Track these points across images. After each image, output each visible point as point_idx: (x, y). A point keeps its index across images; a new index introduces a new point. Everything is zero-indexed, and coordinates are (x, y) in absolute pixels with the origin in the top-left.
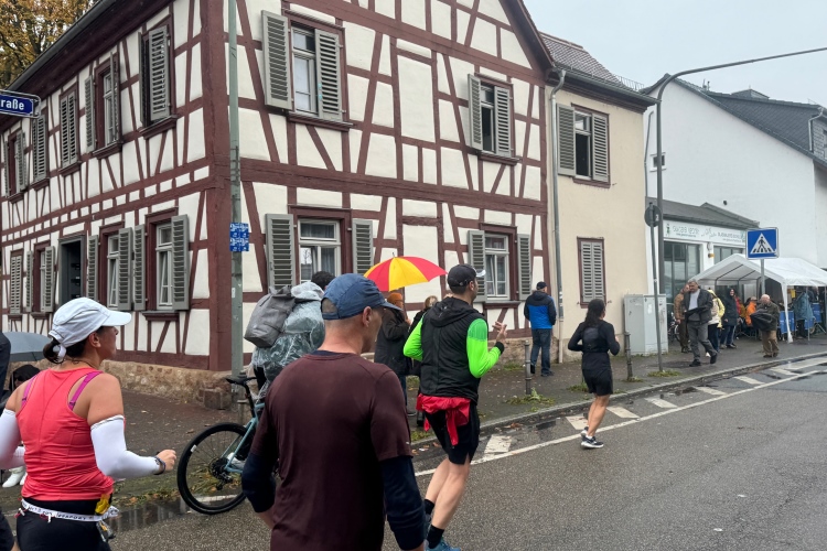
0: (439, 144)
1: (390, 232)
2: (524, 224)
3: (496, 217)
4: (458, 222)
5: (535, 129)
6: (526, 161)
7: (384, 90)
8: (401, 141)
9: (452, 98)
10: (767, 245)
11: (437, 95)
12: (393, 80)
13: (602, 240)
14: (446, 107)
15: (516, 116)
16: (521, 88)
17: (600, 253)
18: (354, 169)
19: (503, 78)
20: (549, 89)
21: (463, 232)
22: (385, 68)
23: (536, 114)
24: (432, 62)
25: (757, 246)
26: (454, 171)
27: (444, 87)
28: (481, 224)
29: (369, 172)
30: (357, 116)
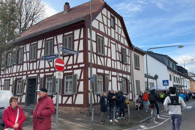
0: (117, 61)
1: (110, 79)
2: (128, 77)
3: (125, 76)
4: (120, 77)
5: (129, 58)
6: (128, 65)
8: (112, 60)
9: (118, 52)
11: (116, 51)
12: (110, 48)
13: (139, 81)
15: (127, 56)
16: (127, 50)
17: (139, 83)
18: (105, 66)
19: (125, 48)
20: (131, 51)
22: (109, 46)
23: (129, 55)
24: (115, 45)
26: (118, 66)
27: (117, 50)
28: (122, 77)
29: (107, 66)
30: (106, 55)
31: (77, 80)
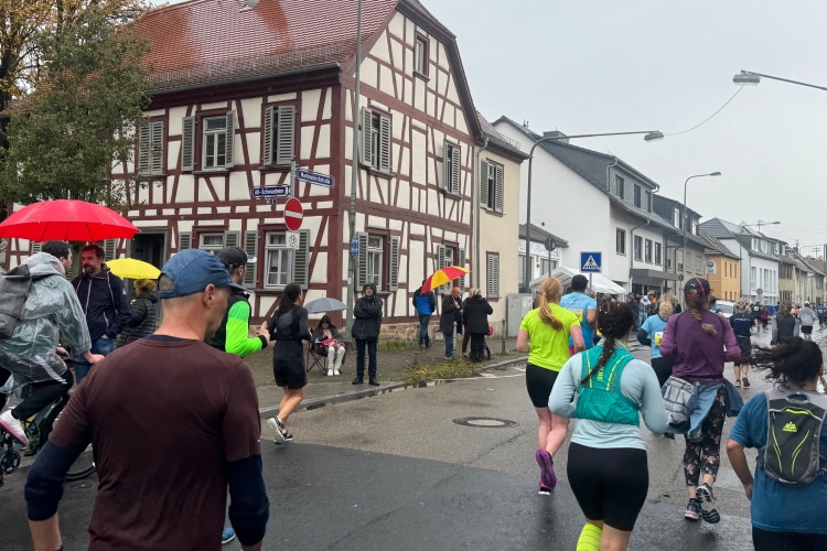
0: (428, 186)
1: (404, 246)
2: (462, 240)
3: (450, 236)
4: (434, 239)
5: (469, 175)
6: (465, 198)
7: (406, 150)
8: (412, 184)
9: (434, 156)
10: (594, 264)
11: (428, 154)
12: (410, 146)
13: (497, 254)
14: (431, 160)
15: (462, 167)
16: (464, 146)
17: (497, 261)
18: (392, 204)
19: (455, 141)
20: (477, 149)
21: (435, 245)
22: (407, 139)
23: (470, 166)
24: (426, 133)
25: (587, 263)
26: (432, 204)
27: (431, 150)
28: (443, 241)
29: (398, 205)
30: (395, 169)
31: (307, 249)
